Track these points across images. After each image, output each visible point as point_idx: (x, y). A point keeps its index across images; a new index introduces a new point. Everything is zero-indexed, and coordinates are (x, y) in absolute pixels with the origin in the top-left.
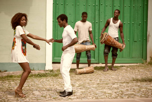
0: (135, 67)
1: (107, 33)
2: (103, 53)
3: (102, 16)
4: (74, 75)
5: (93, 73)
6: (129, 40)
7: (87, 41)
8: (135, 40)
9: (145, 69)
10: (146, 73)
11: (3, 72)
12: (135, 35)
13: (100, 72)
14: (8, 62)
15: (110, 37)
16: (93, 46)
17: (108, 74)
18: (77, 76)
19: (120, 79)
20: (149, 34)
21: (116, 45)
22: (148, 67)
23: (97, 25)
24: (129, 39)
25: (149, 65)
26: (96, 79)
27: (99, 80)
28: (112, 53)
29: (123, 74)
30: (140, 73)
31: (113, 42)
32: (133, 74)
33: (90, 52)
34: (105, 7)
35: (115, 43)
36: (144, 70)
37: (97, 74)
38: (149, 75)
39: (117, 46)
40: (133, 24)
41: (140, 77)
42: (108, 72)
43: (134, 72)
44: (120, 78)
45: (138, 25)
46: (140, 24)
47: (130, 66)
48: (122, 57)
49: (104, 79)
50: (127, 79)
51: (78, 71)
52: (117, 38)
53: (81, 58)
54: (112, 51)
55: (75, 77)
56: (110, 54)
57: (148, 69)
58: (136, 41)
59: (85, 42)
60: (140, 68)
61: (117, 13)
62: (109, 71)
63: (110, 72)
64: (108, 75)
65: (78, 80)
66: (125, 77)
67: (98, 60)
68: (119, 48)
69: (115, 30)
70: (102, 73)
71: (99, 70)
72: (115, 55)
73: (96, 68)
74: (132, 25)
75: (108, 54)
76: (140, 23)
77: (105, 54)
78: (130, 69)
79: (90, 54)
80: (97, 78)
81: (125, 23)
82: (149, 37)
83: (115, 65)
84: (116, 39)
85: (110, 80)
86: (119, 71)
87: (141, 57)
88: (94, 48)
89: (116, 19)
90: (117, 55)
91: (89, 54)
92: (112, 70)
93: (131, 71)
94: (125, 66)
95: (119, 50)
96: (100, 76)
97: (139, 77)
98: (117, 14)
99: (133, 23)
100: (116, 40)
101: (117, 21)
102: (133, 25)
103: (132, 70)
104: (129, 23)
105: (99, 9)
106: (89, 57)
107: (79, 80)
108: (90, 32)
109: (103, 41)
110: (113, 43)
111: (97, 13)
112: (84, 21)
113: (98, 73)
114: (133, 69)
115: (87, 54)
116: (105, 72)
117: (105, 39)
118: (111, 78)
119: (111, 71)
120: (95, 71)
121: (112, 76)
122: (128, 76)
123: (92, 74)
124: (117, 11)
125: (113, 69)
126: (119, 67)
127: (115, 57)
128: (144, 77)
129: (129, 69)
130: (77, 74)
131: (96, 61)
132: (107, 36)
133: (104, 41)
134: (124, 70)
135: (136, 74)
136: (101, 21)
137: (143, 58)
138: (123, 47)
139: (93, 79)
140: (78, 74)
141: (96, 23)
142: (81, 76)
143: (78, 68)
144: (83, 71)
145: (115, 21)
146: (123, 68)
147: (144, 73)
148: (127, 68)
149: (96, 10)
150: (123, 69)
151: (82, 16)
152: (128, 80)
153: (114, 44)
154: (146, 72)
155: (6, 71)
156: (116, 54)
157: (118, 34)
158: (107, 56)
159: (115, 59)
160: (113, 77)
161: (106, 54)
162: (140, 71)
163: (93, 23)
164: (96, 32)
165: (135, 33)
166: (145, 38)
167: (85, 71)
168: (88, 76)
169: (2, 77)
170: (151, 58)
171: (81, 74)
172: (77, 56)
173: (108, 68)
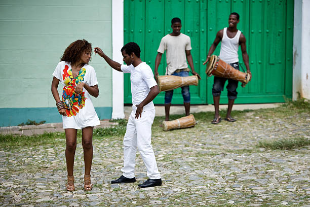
0: (269, 114)
1: (216, 57)
2: (211, 90)
3: (212, 19)
4: (159, 132)
5: (193, 127)
6: (260, 62)
7: (183, 69)
8: (271, 63)
9: (286, 117)
10: (286, 128)
11: (38, 125)
12: (271, 52)
13: (205, 126)
14: (47, 106)
15: (222, 62)
16: (194, 78)
17: (219, 129)
18: (164, 134)
19: (239, 143)
20: (296, 51)
21: (233, 76)
22: (291, 114)
23: (203, 36)
24: (261, 60)
25: (295, 109)
26: (196, 141)
27: (201, 144)
28: (228, 91)
29: (246, 130)
30: (276, 127)
31: (228, 71)
32: (264, 130)
33: (189, 89)
34: (216, 3)
35: (231, 72)
36: (284, 119)
37: (201, 131)
38: (291, 133)
39: (236, 77)
40: (267, 33)
41: (273, 136)
42: (220, 125)
43: (265, 124)
44: (238, 141)
45: (277, 34)
46: (280, 32)
47: (261, 110)
48: (248, 93)
49: (211, 142)
50: (251, 142)
51: (168, 124)
52: (237, 63)
54: (227, 87)
55: (160, 137)
57: (291, 117)
58: (273, 64)
59: (179, 71)
60: (278, 115)
61: (233, 19)
62: (221, 123)
63: (224, 125)
64: (219, 132)
65: (164, 144)
66: (248, 137)
67: (205, 99)
68: (241, 81)
70: (208, 127)
71: (205, 119)
73: (198, 116)
74: (265, 34)
75: (220, 92)
76: (280, 31)
77: (214, 94)
78: (261, 117)
79: (189, 93)
80: (198, 140)
81: (253, 31)
82: (296, 56)
83: (235, 108)
84: (235, 65)
85: (220, 145)
86: (240, 121)
88: (196, 81)
89: (232, 30)
90: (237, 93)
91: (186, 93)
92: (228, 120)
93: (261, 123)
94: (252, 111)
95: (240, 84)
96: (205, 133)
97: (271, 138)
98: (234, 21)
99: (268, 31)
101: (234, 33)
102: (268, 36)
103: (264, 120)
104: (260, 31)
105: (206, 8)
107: (167, 143)
108: (188, 53)
109: (211, 71)
110: (228, 74)
111: (203, 14)
112: (176, 34)
113: (203, 128)
114: (265, 118)
115: (183, 92)
116: (215, 125)
117: (212, 67)
118: (224, 140)
119: (226, 122)
120: (197, 122)
121: (225, 134)
122: (254, 135)
123: (192, 129)
124: (233, 16)
125: (229, 119)
126: (241, 114)
127: (232, 98)
128: (281, 137)
129: (258, 117)
130: (165, 131)
132: (215, 61)
134: (249, 121)
135: (269, 129)
136: (211, 29)
137: (286, 93)
138: (246, 78)
139: (192, 142)
140: (167, 131)
141: (201, 33)
142: (171, 134)
144: (176, 125)
145: (231, 33)
146: (248, 114)
147: (283, 127)
148: (255, 115)
149: (201, 10)
150: (248, 118)
151: (172, 26)
152: (251, 146)
153: (231, 75)
154: (287, 126)
155: (43, 122)
156: (235, 91)
157: (238, 56)
158: (219, 96)
159: (234, 100)
160: (227, 138)
161: (216, 93)
162: (276, 123)
163: (197, 32)
164: (201, 48)
165: (272, 50)
166: (288, 59)
167: (179, 125)
168: (184, 134)
169: (35, 137)
170: (299, 94)
171: (172, 129)
172: (166, 96)
173: (220, 117)
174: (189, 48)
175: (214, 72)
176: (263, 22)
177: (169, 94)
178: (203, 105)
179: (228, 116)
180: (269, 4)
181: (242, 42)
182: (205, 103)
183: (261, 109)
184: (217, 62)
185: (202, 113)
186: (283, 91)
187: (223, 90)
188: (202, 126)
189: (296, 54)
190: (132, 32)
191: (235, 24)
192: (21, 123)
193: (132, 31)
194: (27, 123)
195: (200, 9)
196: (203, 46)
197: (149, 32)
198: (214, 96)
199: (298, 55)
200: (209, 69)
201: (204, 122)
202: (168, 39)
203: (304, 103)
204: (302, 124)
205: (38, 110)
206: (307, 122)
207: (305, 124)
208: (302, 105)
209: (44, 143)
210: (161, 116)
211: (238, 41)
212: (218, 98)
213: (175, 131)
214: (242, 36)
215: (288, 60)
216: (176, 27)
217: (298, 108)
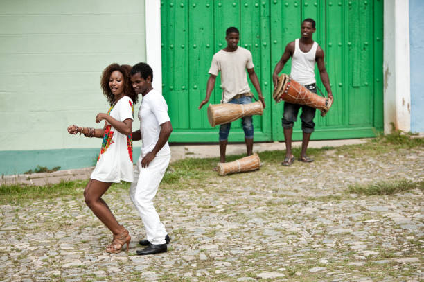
0: (356, 152)
1: (287, 76)
3: (277, 29)
4: (214, 177)
5: (258, 170)
6: (341, 84)
7: (243, 94)
8: (355, 85)
9: (378, 155)
10: (381, 168)
11: (51, 172)
12: (355, 71)
13: (273, 168)
15: (295, 83)
16: (257, 105)
17: (292, 172)
18: (220, 180)
19: (321, 188)
20: (388, 69)
21: (310, 101)
22: (385, 152)
23: (265, 52)
24: (342, 82)
25: (389, 144)
26: (264, 188)
27: (271, 192)
28: (302, 121)
29: (329, 172)
30: (367, 168)
31: (303, 94)
32: (352, 172)
34: (282, 9)
35: (307, 96)
36: (376, 158)
37: (268, 175)
38: (388, 174)
39: (313, 102)
40: (349, 46)
41: (366, 179)
42: (293, 167)
43: (352, 165)
44: (320, 186)
45: (362, 48)
46: (366, 45)
47: (345, 147)
48: (326, 125)
49: (284, 187)
50: (338, 187)
51: (225, 166)
52: (313, 85)
54: (301, 117)
55: (216, 183)
56: (298, 124)
57: (386, 154)
58: (358, 87)
59: (239, 97)
60: (367, 153)
61: (308, 28)
62: (295, 164)
63: (297, 166)
64: (293, 176)
65: (222, 192)
66: (333, 180)
67: (270, 134)
68: (319, 108)
69: (307, 65)
70: (279, 170)
71: (272, 160)
72: (308, 126)
73: (264, 156)
74: (347, 47)
75: (293, 123)
76: (366, 43)
77: (285, 125)
78: (346, 156)
79: (252, 126)
80: (267, 186)
81: (330, 44)
82: (388, 76)
83: (311, 145)
84: (311, 87)
85: (296, 191)
86: (319, 162)
87: (370, 123)
88: (260, 109)
89: (306, 41)
90: (314, 125)
91: (248, 125)
92: (303, 160)
93: (347, 162)
94: (332, 148)
95: (318, 112)
96: (274, 178)
97: (364, 181)
98: (308, 30)
99: (350, 43)
100: (311, 90)
101: (309, 46)
102: (350, 50)
103: (350, 159)
104: (340, 44)
105: (268, 15)
106: (248, 133)
107: (225, 191)
108: (250, 72)
109: (280, 95)
110: (303, 98)
111: (264, 23)
112: (231, 48)
113: (271, 171)
114: (351, 157)
115: (243, 124)
116: (287, 167)
117: (282, 89)
118: (301, 186)
119: (301, 162)
120: (262, 164)
121: (302, 178)
122: (340, 178)
123: (257, 172)
124: (308, 24)
125: (304, 158)
126: (319, 152)
127: (308, 130)
128: (376, 180)
129: (342, 156)
130: (221, 176)
131: (266, 136)
132: (286, 82)
133: (282, 95)
134: (330, 161)
135: (359, 170)
136: (275, 41)
137: (375, 125)
138: (327, 103)
139: (259, 189)
140: (224, 176)
141: (263, 47)
142: (230, 179)
143: (224, 158)
144: (236, 168)
145: (305, 46)
146: (328, 153)
147: (377, 168)
148: (338, 154)
149: (262, 17)
150: (328, 157)
151: (226, 38)
152: (338, 191)
153: (306, 100)
154: (381, 166)
155: (57, 169)
156: (312, 122)
157: (314, 75)
158: (291, 128)
159: (310, 134)
160: (305, 183)
161: (288, 124)
162: (367, 161)
163: (257, 47)
164: (264, 67)
165: (355, 69)
166: (377, 80)
167: (240, 168)
168: (246, 179)
169: (49, 188)
170: (393, 125)
171: (230, 173)
172: (220, 130)
173: (293, 156)
174: (251, 66)
175: (284, 97)
176: (343, 32)
177: (225, 128)
178: (267, 142)
179: (303, 155)
180: (350, 9)
181: (319, 58)
182: (269, 140)
184: (289, 83)
185: (266, 152)
186: (372, 122)
187: (296, 121)
188: (270, 168)
189: (387, 72)
190: (172, 48)
191: (310, 35)
192: (28, 170)
193: (172, 46)
194: (36, 170)
195: (260, 16)
196: (265, 65)
197: (195, 48)
198: (284, 129)
199: (390, 74)
200: (278, 92)
201: (271, 164)
202: (221, 55)
203: (400, 136)
204: (402, 162)
205: (51, 152)
206: (407, 161)
207: (406, 162)
208: (397, 139)
210: (214, 157)
211: (314, 57)
212: (290, 130)
213: (234, 176)
214: (320, 50)
215: (378, 82)
217: (392, 143)
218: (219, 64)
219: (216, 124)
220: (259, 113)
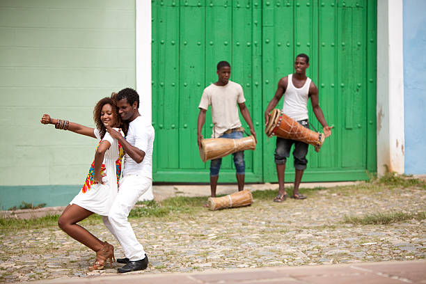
0: (349, 191)
1: (279, 111)
2: (274, 157)
3: (269, 69)
4: (204, 212)
5: (249, 205)
6: (333, 125)
7: (235, 129)
8: (347, 127)
9: (373, 193)
10: (376, 204)
11: (36, 208)
12: (348, 113)
13: (266, 204)
14: (48, 184)
15: (287, 118)
17: (285, 207)
18: (211, 214)
19: (315, 219)
20: (381, 111)
21: (303, 136)
22: (379, 191)
23: (257, 92)
24: (335, 124)
25: (383, 184)
26: (256, 220)
27: (264, 223)
28: (295, 158)
29: (322, 207)
30: (361, 204)
31: (295, 129)
32: (346, 207)
33: (243, 156)
34: (274, 48)
35: (299, 131)
36: (370, 196)
37: (261, 209)
38: (384, 209)
39: (306, 137)
40: (342, 87)
41: (361, 213)
42: (285, 203)
43: (347, 201)
45: (355, 89)
46: (359, 87)
47: (338, 188)
48: (318, 167)
49: (277, 220)
50: (332, 219)
51: (216, 201)
52: (306, 120)
53: (220, 170)
54: (293, 153)
55: (207, 216)
56: (290, 160)
57: (379, 193)
58: (351, 129)
59: (230, 132)
60: (361, 192)
61: (301, 63)
62: (287, 201)
63: (290, 202)
64: (286, 210)
65: (214, 223)
66: (327, 213)
67: (261, 176)
68: (312, 143)
69: (300, 101)
70: (270, 206)
71: (264, 198)
72: (300, 163)
73: (256, 194)
74: (340, 89)
75: (285, 159)
76: (359, 85)
77: (277, 161)
78: (339, 195)
79: (244, 162)
80: (259, 219)
81: (323, 85)
82: (381, 117)
83: (301, 186)
84: (304, 123)
85: (290, 222)
86: (312, 199)
87: (363, 166)
88: (253, 143)
89: (299, 77)
90: (307, 161)
91: (240, 161)
92: (295, 198)
93: (341, 199)
94: (325, 189)
95: (311, 148)
96: (266, 212)
97: (359, 214)
98: (302, 66)
99: (343, 85)
100: (303, 126)
101: (303, 82)
102: (343, 91)
103: (344, 197)
104: (333, 85)
105: (260, 54)
106: (240, 169)
107: (217, 222)
108: (242, 107)
109: (272, 129)
110: (296, 133)
111: (256, 62)
112: (222, 83)
114: (345, 195)
115: (235, 160)
116: (279, 204)
117: (274, 123)
118: (294, 218)
119: (293, 199)
120: (254, 200)
121: (295, 212)
122: (334, 211)
123: (248, 208)
124: (301, 59)
125: (296, 195)
126: (311, 191)
127: (301, 167)
128: (371, 213)
129: (335, 195)
130: (211, 211)
132: (278, 116)
133: (274, 129)
134: (324, 198)
135: (353, 205)
136: (267, 81)
137: (368, 167)
139: (251, 221)
140: (215, 210)
141: (255, 87)
142: (222, 213)
143: (214, 194)
144: (227, 203)
145: (298, 82)
146: (321, 192)
147: (372, 204)
148: (331, 193)
149: (254, 57)
150: (322, 195)
151: (218, 72)
152: (332, 222)
153: (299, 135)
154: (376, 202)
155: (42, 206)
156: (304, 158)
157: (307, 112)
159: (303, 171)
160: (299, 215)
161: (280, 160)
162: (361, 199)
163: (248, 86)
164: (255, 107)
165: (348, 110)
166: (371, 122)
167: (231, 203)
168: (238, 213)
169: (35, 220)
170: (387, 168)
171: (221, 208)
172: (211, 166)
174: (243, 100)
175: (276, 131)
176: (336, 72)
177: (216, 163)
178: (258, 183)
180: (343, 50)
181: (313, 94)
182: (261, 181)
183: (337, 186)
184: (280, 117)
185: (258, 191)
186: (365, 165)
188: (262, 205)
189: (380, 114)
190: (162, 86)
191: (304, 70)
192: (12, 206)
193: (162, 84)
194: (21, 206)
195: (252, 55)
196: (257, 105)
197: (185, 86)
198: (277, 164)
199: (383, 116)
200: (269, 127)
201: (263, 201)
202: (212, 89)
203: (393, 178)
204: (396, 199)
205: (36, 188)
206: (402, 198)
207: (400, 199)
208: (391, 180)
209: (48, 225)
210: (203, 196)
211: (307, 93)
212: (282, 166)
213: (225, 210)
214: (313, 86)
215: (371, 124)
216: (225, 72)
217: (386, 184)
218: (210, 98)
219: (208, 158)
220: (251, 148)
